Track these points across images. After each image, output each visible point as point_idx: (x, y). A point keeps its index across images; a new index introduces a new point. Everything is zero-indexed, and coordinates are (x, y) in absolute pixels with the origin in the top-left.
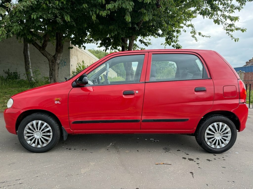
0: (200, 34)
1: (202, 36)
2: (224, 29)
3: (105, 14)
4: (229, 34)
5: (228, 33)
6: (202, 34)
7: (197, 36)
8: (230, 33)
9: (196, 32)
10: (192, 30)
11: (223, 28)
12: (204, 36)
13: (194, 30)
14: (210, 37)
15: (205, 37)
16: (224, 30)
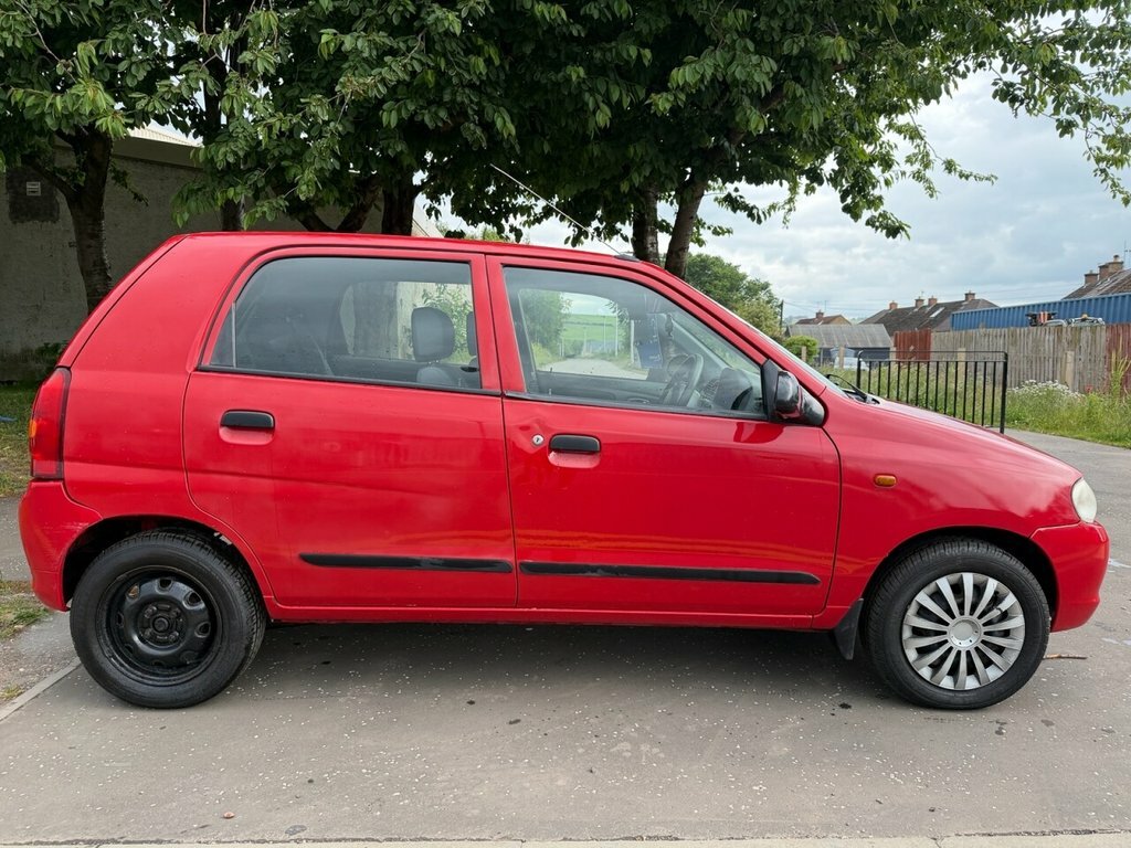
0: (950, 166)
1: (961, 176)
2: (1087, 156)
3: (668, 106)
4: (1107, 175)
5: (1103, 171)
6: (959, 169)
7: (936, 173)
8: (1112, 170)
9: (932, 157)
10: (917, 151)
11: (1086, 152)
12: (967, 177)
13: (922, 148)
14: (996, 178)
15: (971, 178)
16: (1089, 159)
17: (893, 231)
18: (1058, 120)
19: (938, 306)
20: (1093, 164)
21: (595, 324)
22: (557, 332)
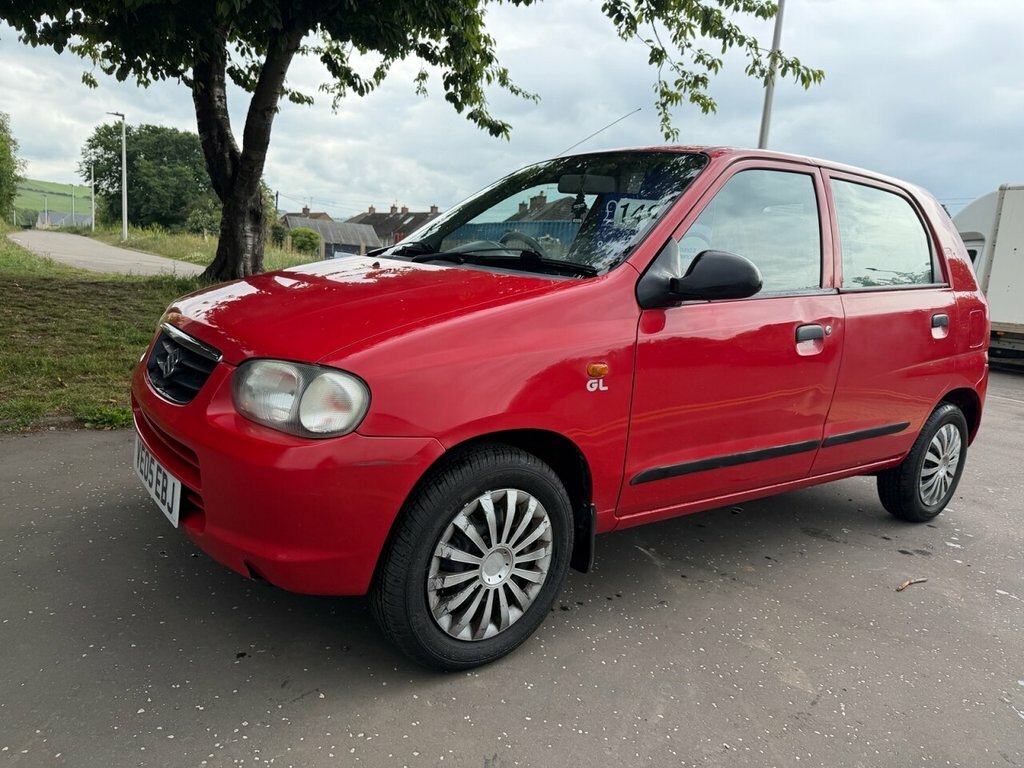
17: (497, 129)
18: (652, 47)
19: (409, 215)
20: (657, 97)
21: (52, 193)
22: (10, 196)
